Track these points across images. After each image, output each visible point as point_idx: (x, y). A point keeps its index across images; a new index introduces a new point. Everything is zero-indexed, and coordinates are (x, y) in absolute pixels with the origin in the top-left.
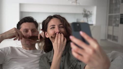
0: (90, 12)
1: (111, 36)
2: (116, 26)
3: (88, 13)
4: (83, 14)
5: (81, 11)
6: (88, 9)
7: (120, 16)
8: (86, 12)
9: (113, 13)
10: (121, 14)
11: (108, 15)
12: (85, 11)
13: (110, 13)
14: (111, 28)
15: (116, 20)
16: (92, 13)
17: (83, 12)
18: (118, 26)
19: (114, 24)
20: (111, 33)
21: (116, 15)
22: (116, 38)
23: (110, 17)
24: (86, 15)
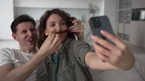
0: (98, 7)
1: (121, 34)
2: (127, 23)
3: (95, 8)
4: (88, 9)
5: (86, 6)
6: (94, 4)
7: (131, 11)
8: (93, 8)
9: (123, 8)
10: (133, 10)
11: (119, 10)
12: (91, 6)
13: (120, 8)
14: (121, 25)
15: (127, 16)
16: (100, 8)
17: (89, 7)
18: (129, 22)
19: (125, 21)
20: (121, 31)
21: (128, 11)
22: (127, 37)
23: (120, 13)
24: (92, 11)
